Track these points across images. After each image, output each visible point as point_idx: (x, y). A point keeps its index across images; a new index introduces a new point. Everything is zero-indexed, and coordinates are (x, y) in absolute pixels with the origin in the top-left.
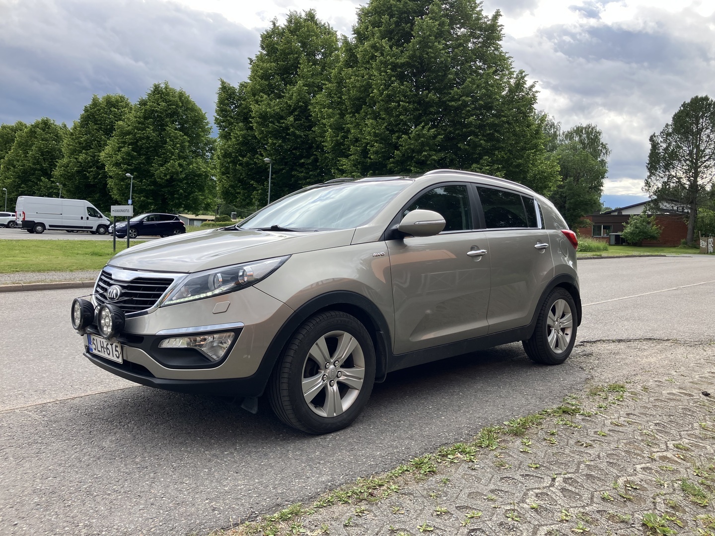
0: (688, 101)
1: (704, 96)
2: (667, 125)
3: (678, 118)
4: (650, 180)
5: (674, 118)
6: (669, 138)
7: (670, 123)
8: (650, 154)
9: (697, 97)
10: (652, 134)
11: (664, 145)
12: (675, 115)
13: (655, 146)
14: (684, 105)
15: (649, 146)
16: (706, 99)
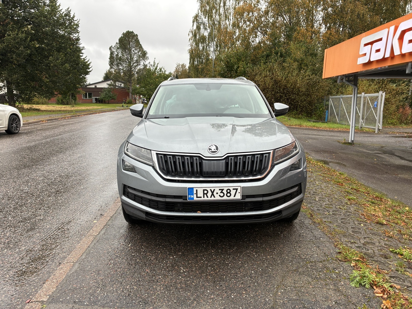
0: (125, 32)
1: (131, 31)
2: (117, 43)
3: (121, 40)
4: (110, 70)
5: (119, 40)
6: (118, 50)
7: (118, 42)
8: (110, 57)
9: (128, 31)
10: (111, 46)
11: (116, 53)
12: (120, 38)
13: (112, 53)
14: (123, 34)
15: (109, 53)
16: (132, 32)
